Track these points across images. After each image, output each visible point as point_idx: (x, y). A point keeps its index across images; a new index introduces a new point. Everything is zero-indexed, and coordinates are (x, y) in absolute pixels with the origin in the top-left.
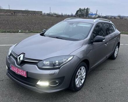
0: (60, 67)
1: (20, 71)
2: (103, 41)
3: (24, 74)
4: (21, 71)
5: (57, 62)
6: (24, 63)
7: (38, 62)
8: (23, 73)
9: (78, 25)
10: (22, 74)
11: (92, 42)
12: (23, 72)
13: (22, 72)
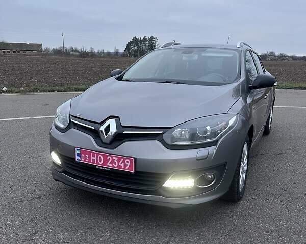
0: (217, 141)
1: (113, 160)
2: (275, 84)
3: (125, 165)
4: (116, 159)
5: (208, 128)
6: (122, 140)
7: (163, 133)
8: (123, 165)
9: (203, 55)
10: (119, 166)
11: (250, 87)
12: (123, 162)
13: (118, 161)
